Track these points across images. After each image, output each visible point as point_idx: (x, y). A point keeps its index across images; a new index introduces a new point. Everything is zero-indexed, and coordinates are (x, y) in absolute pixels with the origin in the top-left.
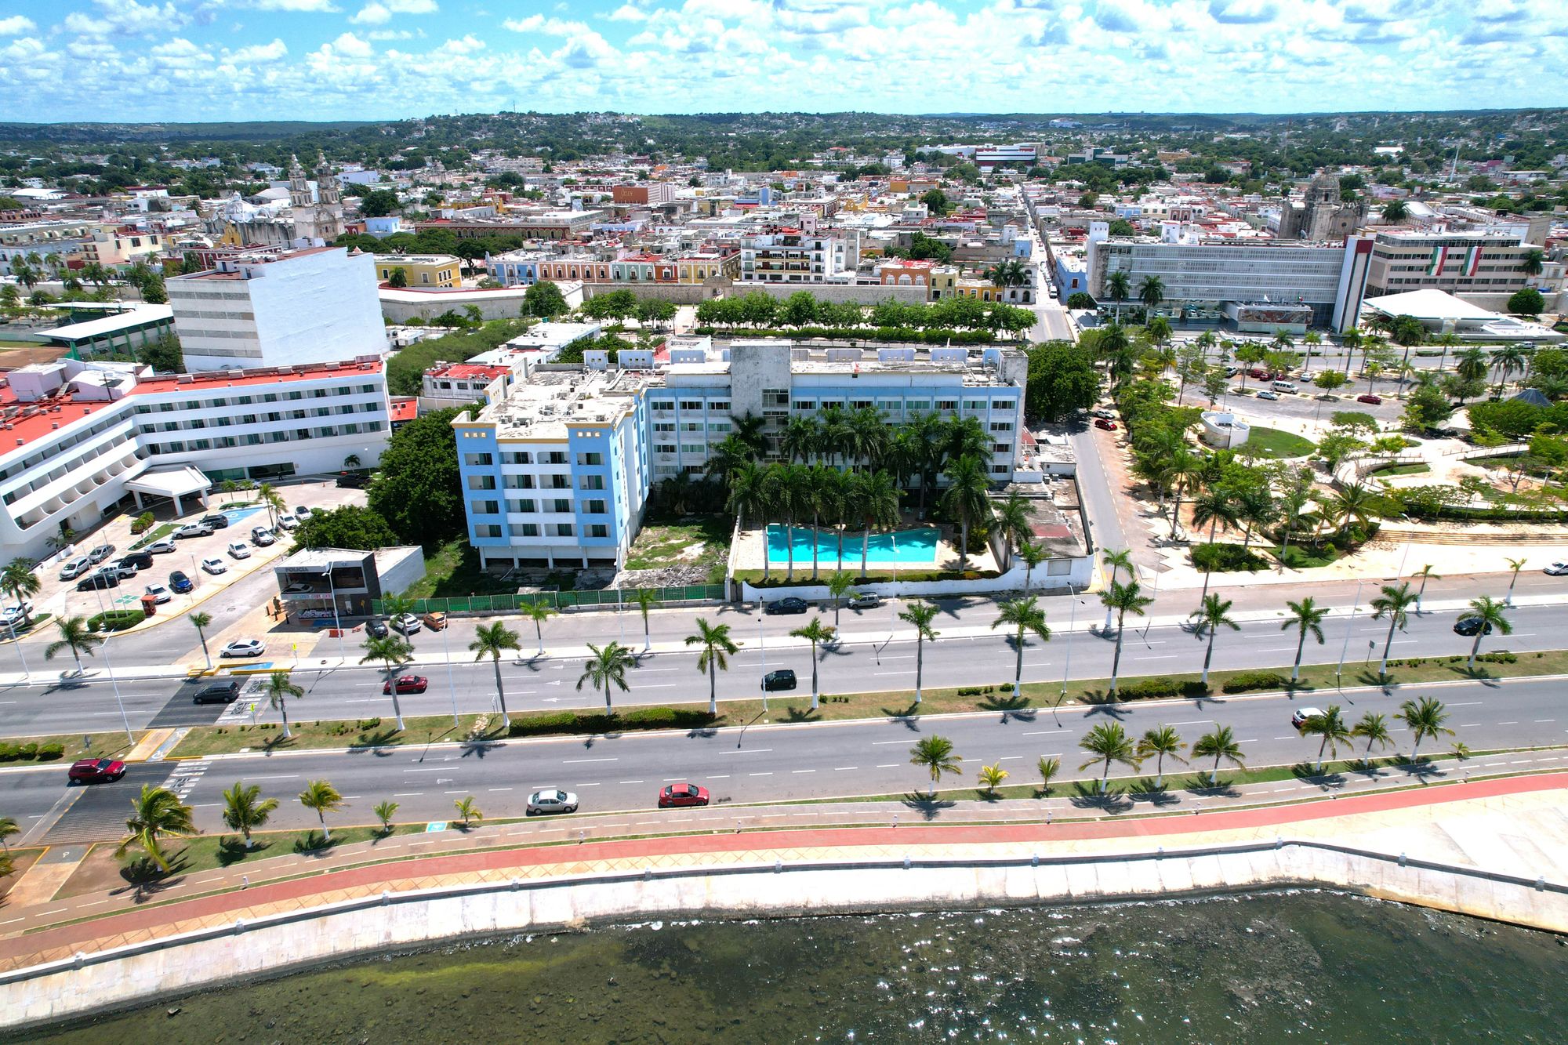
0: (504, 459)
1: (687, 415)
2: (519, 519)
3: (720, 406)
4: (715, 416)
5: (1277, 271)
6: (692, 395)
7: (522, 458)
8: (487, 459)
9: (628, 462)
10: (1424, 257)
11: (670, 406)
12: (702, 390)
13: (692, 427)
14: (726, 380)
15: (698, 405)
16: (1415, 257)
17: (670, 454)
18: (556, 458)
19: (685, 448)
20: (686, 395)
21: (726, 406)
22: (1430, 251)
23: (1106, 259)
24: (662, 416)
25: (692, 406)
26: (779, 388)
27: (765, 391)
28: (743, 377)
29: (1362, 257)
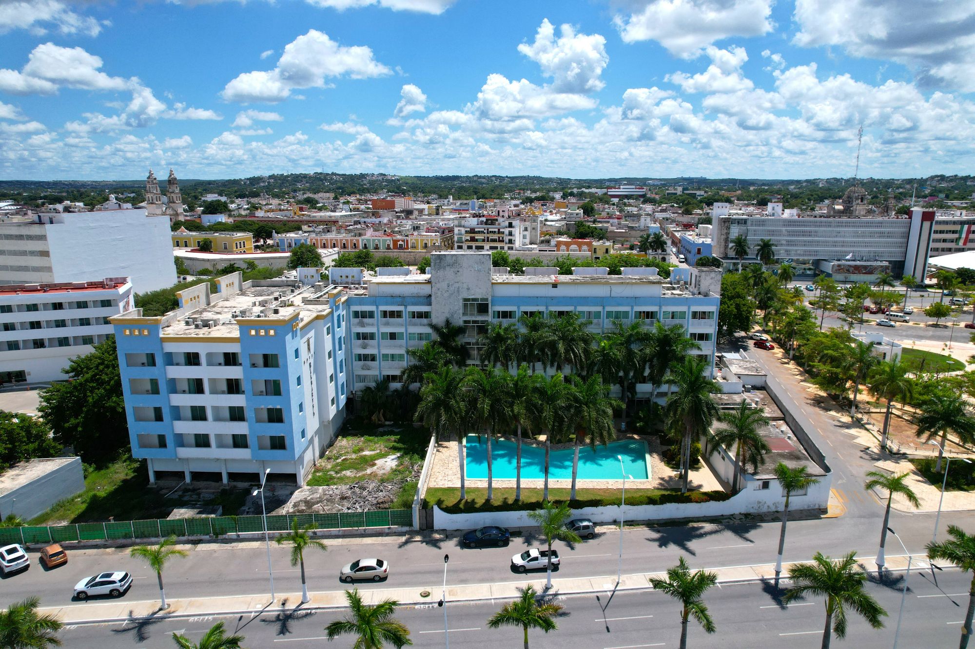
0: (170, 360)
1: (387, 324)
2: (189, 428)
3: (420, 315)
4: (415, 325)
5: (858, 237)
6: (392, 304)
7: (192, 359)
8: (151, 360)
9: (318, 368)
10: (954, 232)
11: (371, 315)
12: (403, 300)
13: (393, 336)
14: (426, 290)
15: (399, 314)
16: (948, 232)
17: (370, 363)
18: (230, 359)
19: (385, 357)
20: (387, 304)
21: (426, 315)
22: (958, 227)
23: (728, 228)
24: (362, 325)
25: (392, 314)
26: (479, 297)
27: (466, 300)
28: (444, 285)
29: (927, 224)
